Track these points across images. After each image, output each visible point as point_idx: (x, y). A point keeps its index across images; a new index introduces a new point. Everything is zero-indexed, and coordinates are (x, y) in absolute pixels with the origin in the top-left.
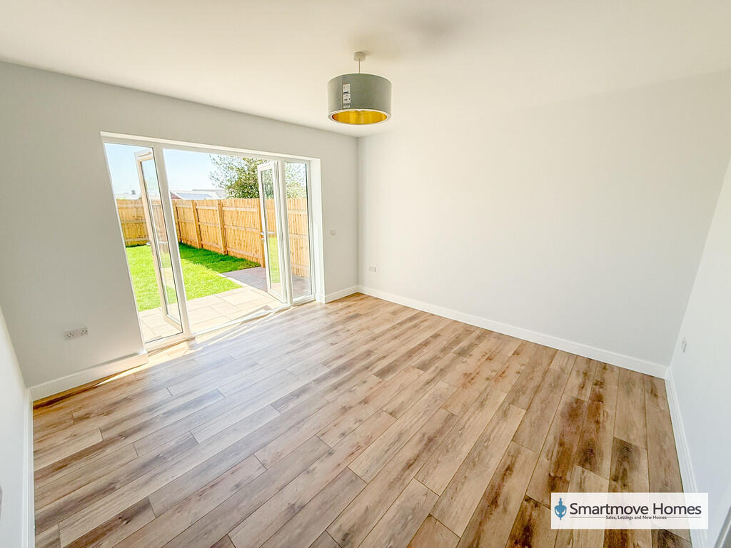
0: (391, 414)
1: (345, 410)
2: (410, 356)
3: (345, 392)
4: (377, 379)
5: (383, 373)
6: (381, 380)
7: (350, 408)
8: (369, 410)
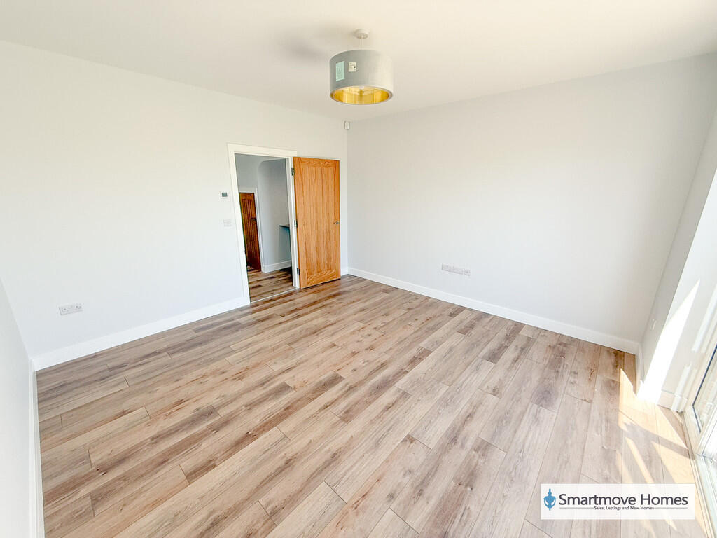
0: (335, 345)
1: (371, 348)
2: (287, 408)
3: (373, 361)
4: (342, 374)
5: (335, 380)
6: (338, 372)
7: (366, 349)
8: (353, 347)
